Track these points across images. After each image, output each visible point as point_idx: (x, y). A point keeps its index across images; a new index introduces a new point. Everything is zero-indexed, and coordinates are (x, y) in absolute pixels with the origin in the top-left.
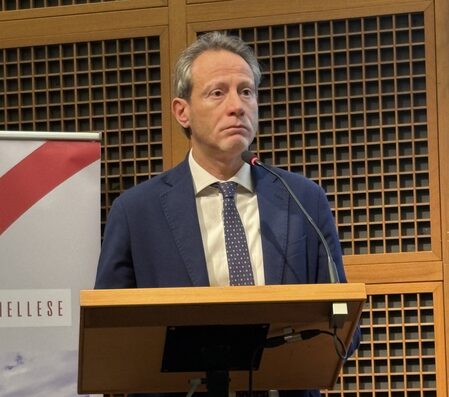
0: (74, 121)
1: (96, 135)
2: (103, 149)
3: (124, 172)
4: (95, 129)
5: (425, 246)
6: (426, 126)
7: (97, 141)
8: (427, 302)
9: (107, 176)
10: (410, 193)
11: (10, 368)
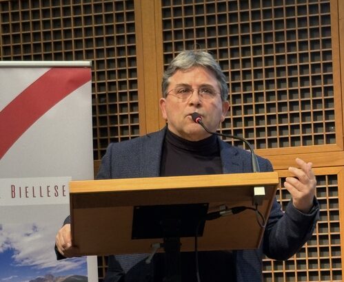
0: (72, 52)
1: (87, 63)
2: (93, 73)
3: (110, 90)
4: (87, 58)
5: (331, 140)
6: (331, 51)
7: (88, 67)
8: (333, 181)
9: (97, 93)
10: (320, 101)
11: (28, 235)
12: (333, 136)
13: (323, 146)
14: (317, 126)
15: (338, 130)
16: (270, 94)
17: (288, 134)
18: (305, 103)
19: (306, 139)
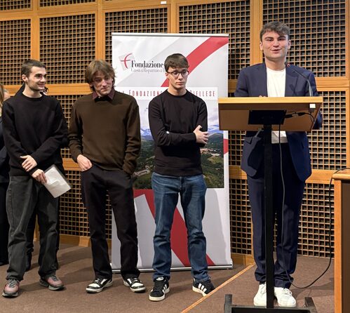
1: (227, 35)
5: (343, 75)
7: (227, 37)
8: (343, 94)
12: (344, 73)
13: (339, 77)
14: (337, 67)
15: (346, 70)
16: (314, 52)
17: (322, 71)
18: (331, 56)
19: (331, 73)
